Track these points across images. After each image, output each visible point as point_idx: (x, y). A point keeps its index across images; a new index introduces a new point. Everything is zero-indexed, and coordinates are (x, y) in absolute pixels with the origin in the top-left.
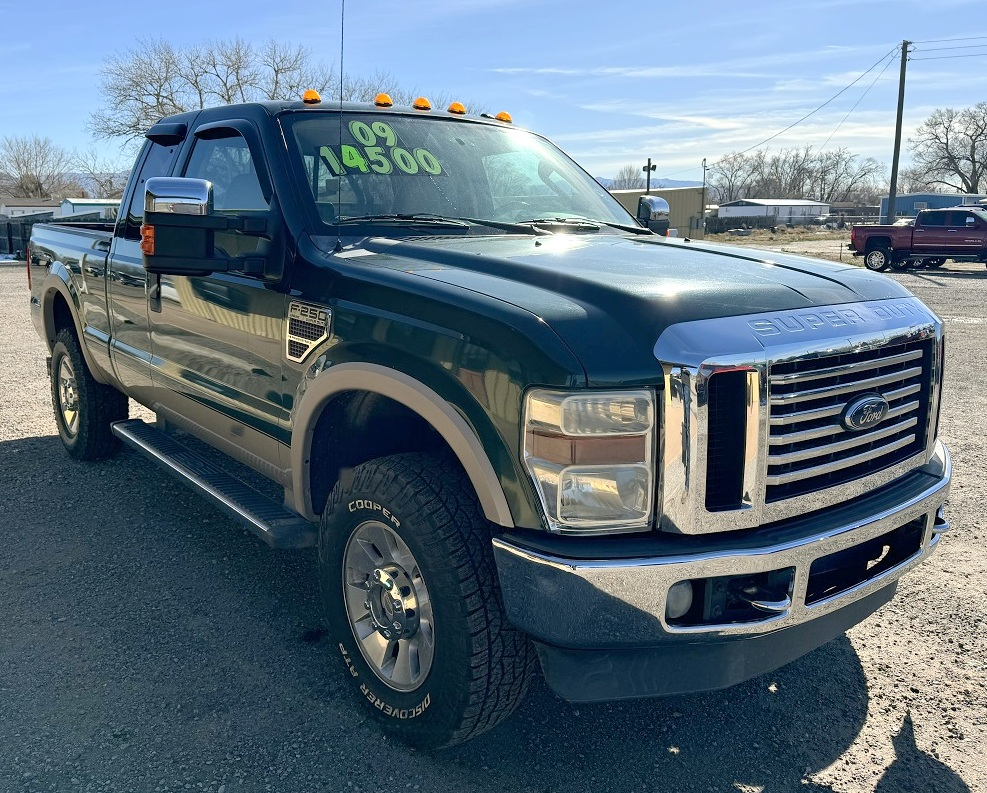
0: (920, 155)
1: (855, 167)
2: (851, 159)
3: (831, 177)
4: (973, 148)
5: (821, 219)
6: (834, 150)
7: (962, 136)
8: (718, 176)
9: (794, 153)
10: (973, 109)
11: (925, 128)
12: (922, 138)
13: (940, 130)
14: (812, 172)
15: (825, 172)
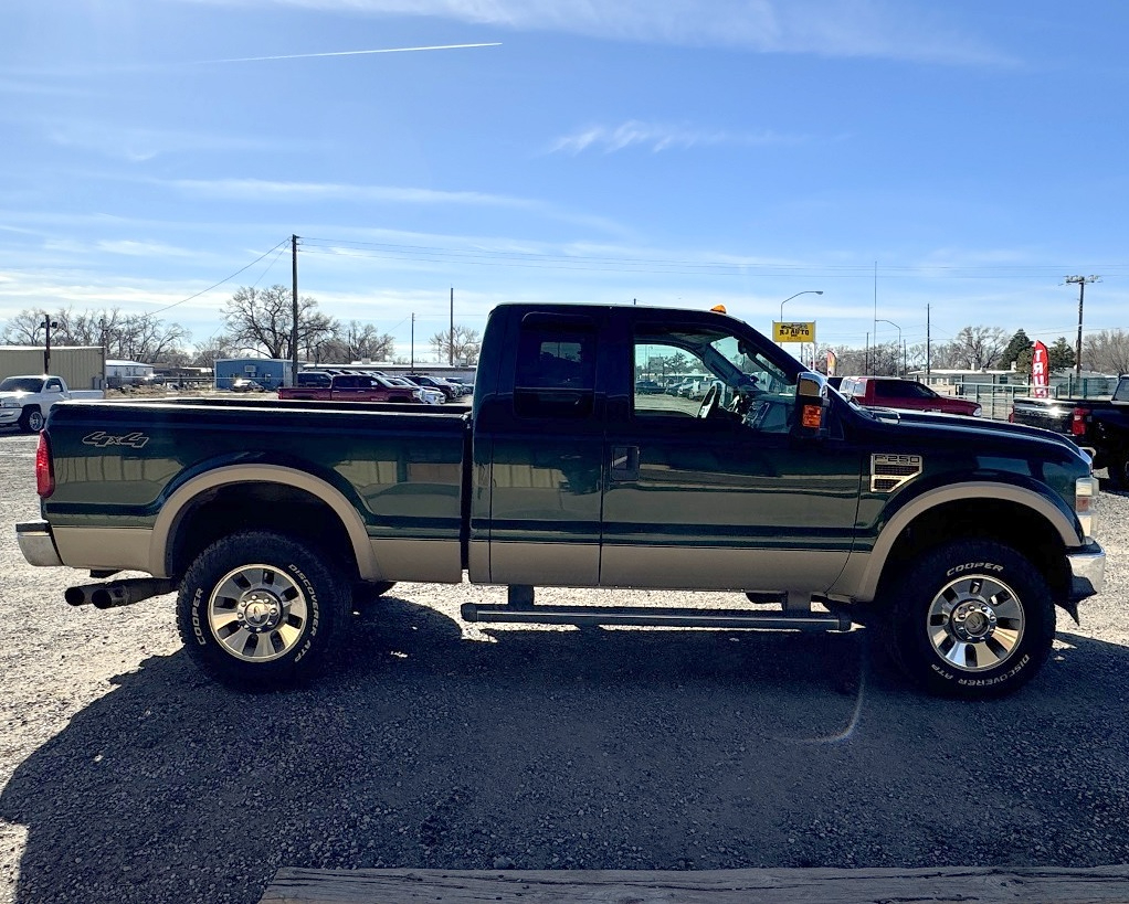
0: (230, 324)
1: (162, 331)
2: (157, 323)
3: (140, 339)
4: (273, 322)
5: (146, 379)
6: (140, 314)
7: (263, 311)
8: (18, 332)
9: (101, 313)
10: (270, 290)
11: (234, 302)
12: (232, 310)
13: (246, 304)
14: (120, 333)
15: (133, 334)
